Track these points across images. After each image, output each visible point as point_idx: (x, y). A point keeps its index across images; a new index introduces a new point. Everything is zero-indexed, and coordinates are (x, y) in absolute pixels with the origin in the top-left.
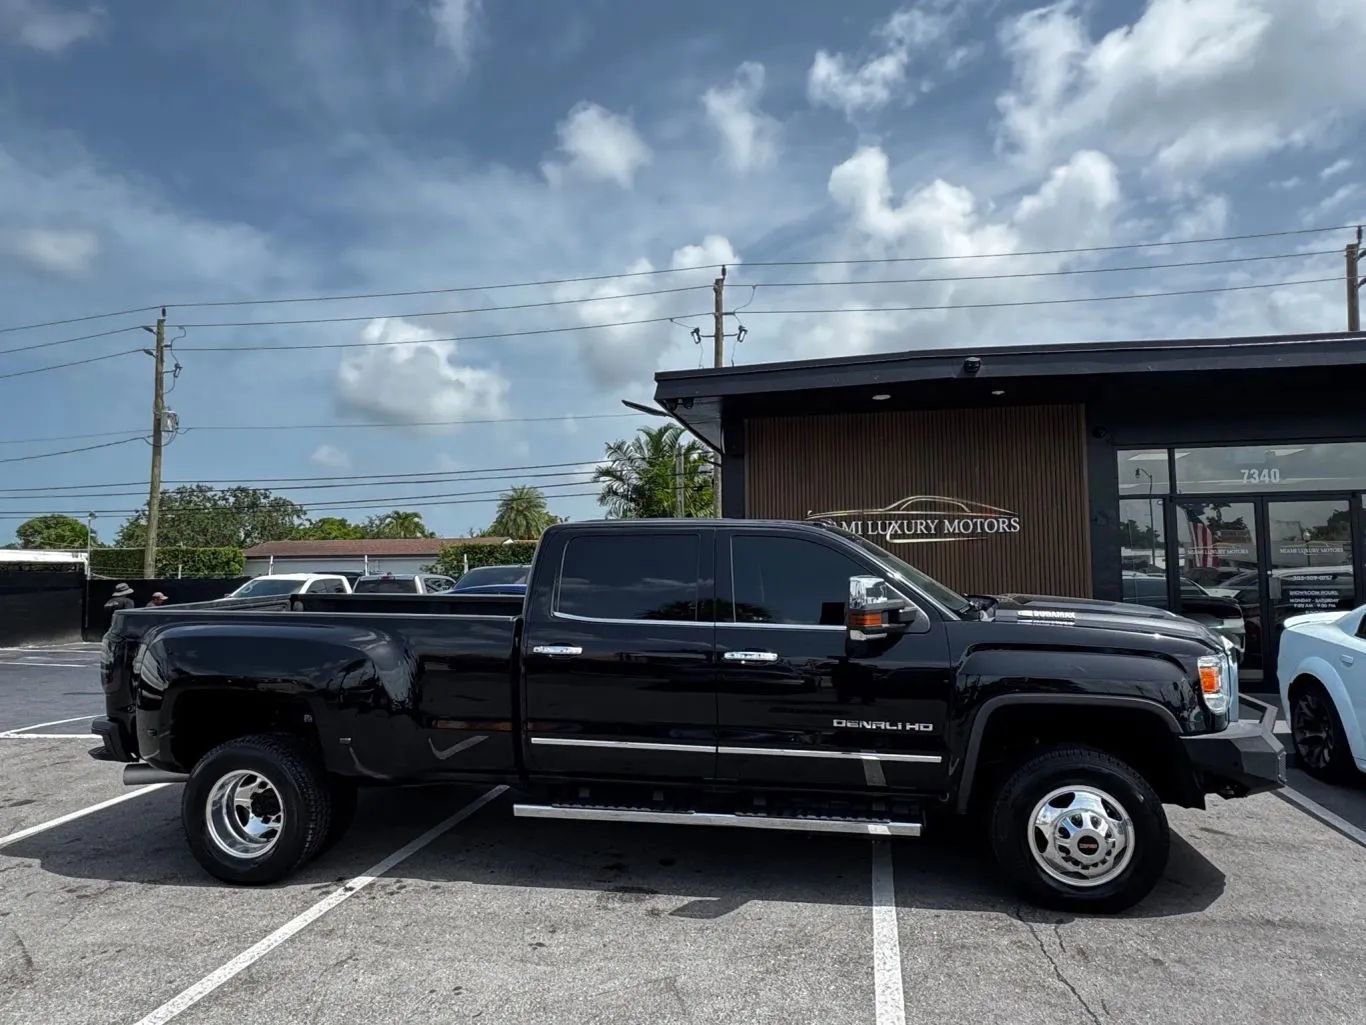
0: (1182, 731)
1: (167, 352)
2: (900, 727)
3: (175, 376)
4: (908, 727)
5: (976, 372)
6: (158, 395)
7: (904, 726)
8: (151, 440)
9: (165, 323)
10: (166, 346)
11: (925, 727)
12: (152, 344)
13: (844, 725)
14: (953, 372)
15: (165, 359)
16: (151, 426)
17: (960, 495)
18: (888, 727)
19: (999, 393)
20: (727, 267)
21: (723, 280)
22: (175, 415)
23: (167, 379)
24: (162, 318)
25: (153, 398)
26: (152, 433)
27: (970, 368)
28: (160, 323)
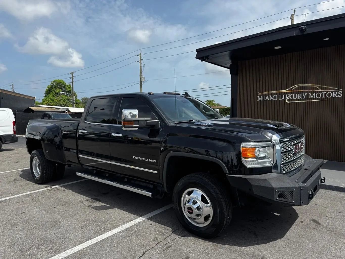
0: (228, 173)
1: (142, 61)
2: (148, 160)
4: (150, 160)
5: (304, 32)
6: (141, 73)
8: (140, 84)
9: (141, 54)
10: (142, 60)
11: (154, 161)
12: (139, 60)
13: (135, 158)
15: (142, 63)
16: (140, 81)
17: (317, 83)
18: (145, 160)
21: (294, 14)
22: (144, 77)
23: (142, 67)
24: (141, 52)
25: (140, 73)
26: (140, 82)
27: (302, 30)
28: (140, 53)
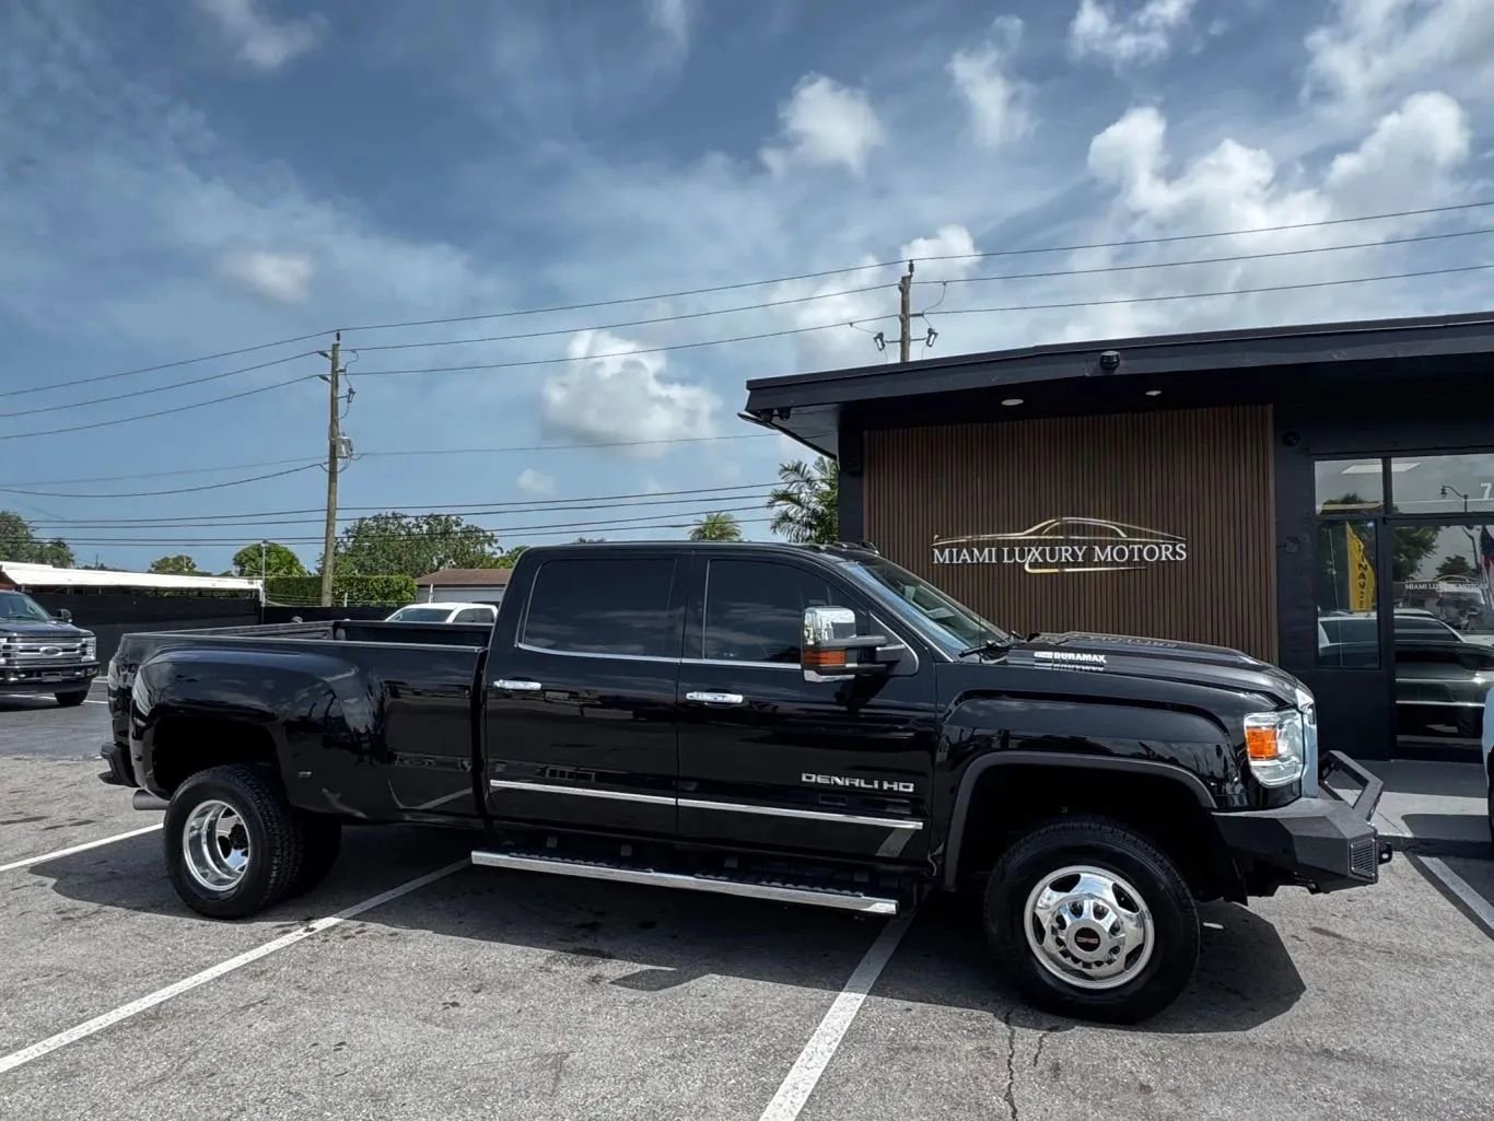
0: (1215, 806)
1: (341, 377)
2: (876, 786)
3: (349, 402)
4: (886, 786)
5: (1114, 369)
6: (334, 421)
7: (881, 785)
8: (327, 467)
9: (340, 348)
10: (341, 371)
11: (904, 787)
12: (327, 371)
13: (813, 780)
14: (1087, 369)
15: (340, 383)
16: (327, 452)
17: (1114, 517)
18: (863, 785)
19: (1154, 393)
20: (914, 262)
21: (910, 277)
22: (349, 441)
23: (342, 404)
24: (336, 342)
25: (329, 422)
26: (327, 460)
27: (1107, 364)
28: (335, 347)
